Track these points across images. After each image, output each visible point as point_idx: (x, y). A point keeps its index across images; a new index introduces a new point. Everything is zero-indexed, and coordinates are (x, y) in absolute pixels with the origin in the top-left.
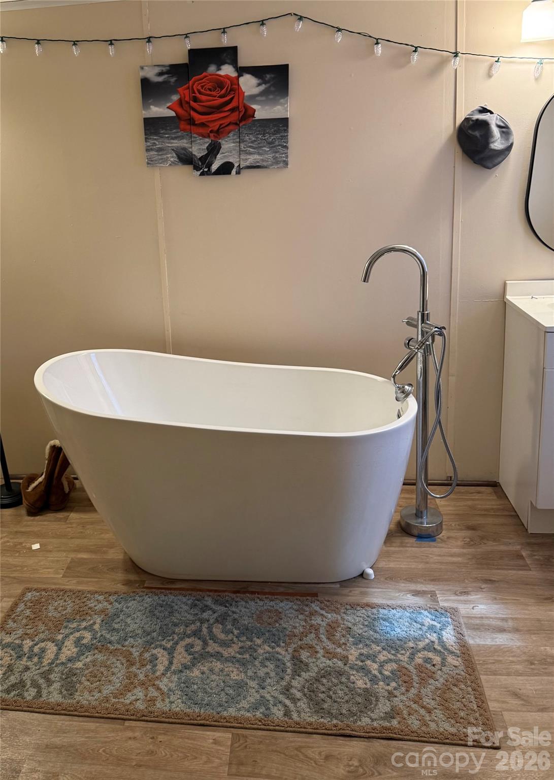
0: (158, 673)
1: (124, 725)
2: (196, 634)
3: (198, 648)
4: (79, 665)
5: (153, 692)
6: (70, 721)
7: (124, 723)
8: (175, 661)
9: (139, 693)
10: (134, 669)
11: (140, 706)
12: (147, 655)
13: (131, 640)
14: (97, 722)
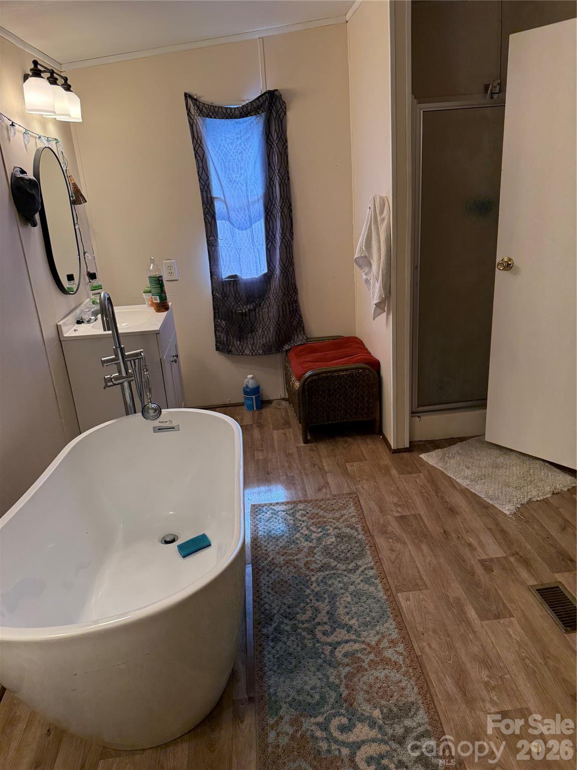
0: (363, 646)
1: (422, 656)
2: (311, 632)
3: (327, 627)
4: (377, 713)
5: (385, 643)
6: (437, 695)
7: (419, 656)
8: (346, 638)
9: (388, 654)
10: (365, 665)
11: (401, 648)
12: (346, 661)
13: (332, 679)
14: (428, 675)
